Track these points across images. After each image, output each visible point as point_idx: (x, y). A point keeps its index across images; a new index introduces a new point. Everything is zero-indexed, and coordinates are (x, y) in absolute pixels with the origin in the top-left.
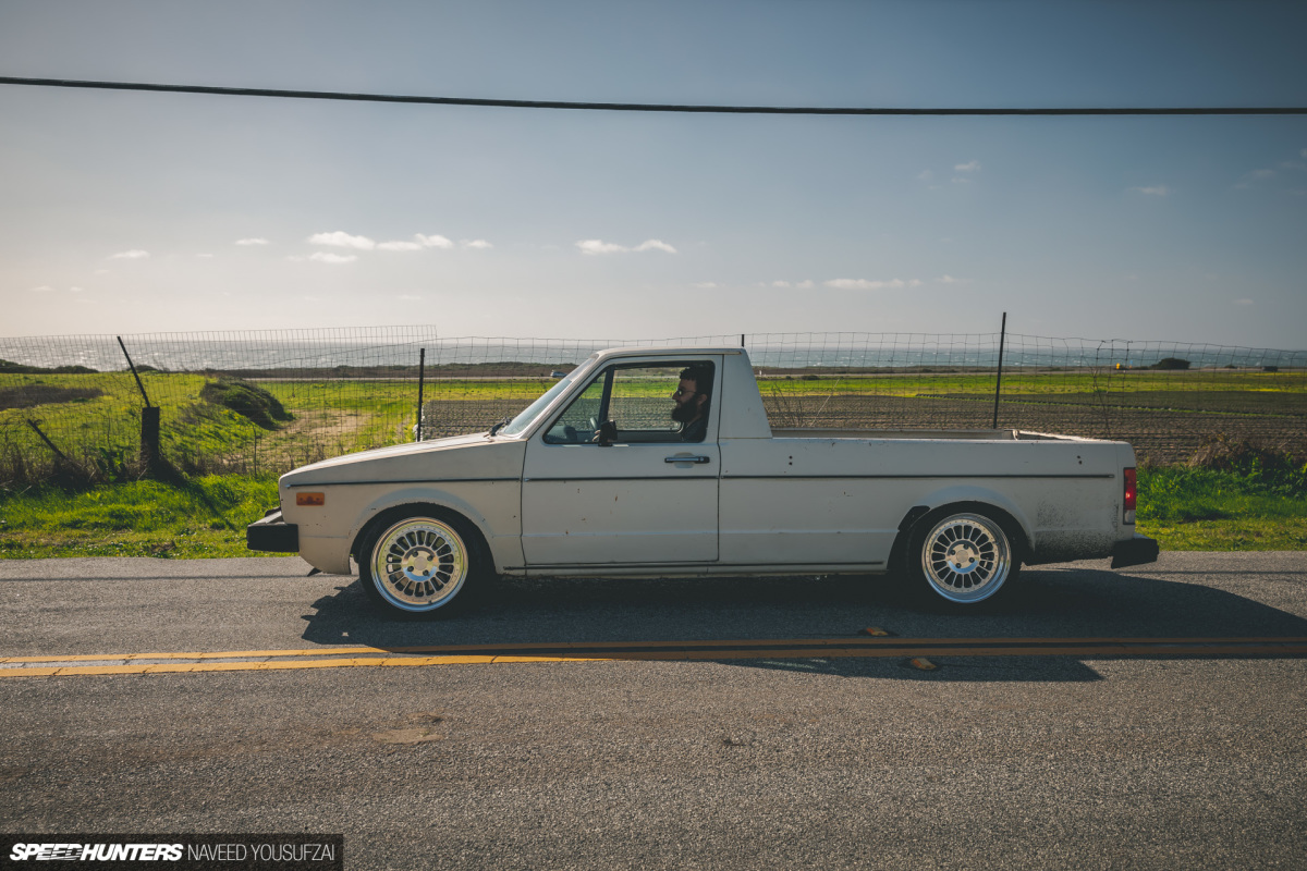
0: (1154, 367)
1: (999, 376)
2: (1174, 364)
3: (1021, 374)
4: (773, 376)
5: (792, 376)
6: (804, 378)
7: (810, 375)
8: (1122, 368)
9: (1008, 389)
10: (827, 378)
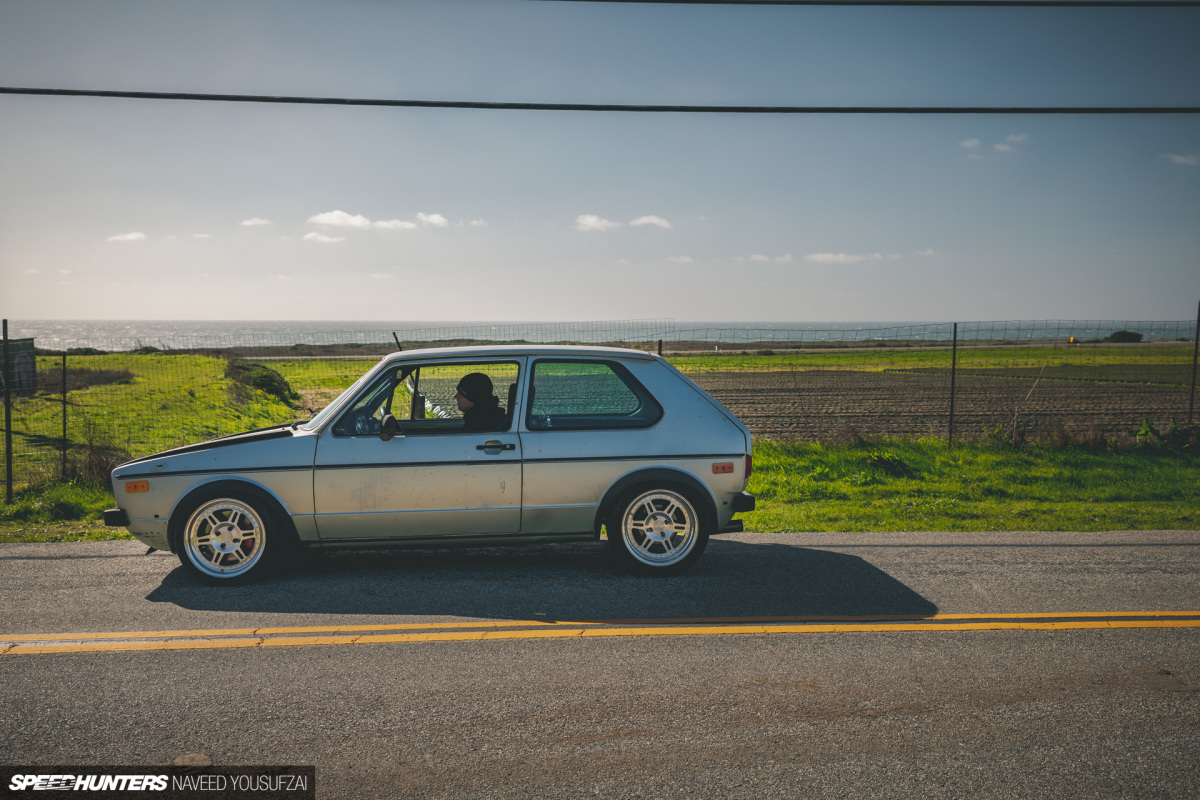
0: (1106, 340)
1: (954, 350)
2: (1126, 336)
3: (978, 346)
4: (729, 351)
5: (747, 351)
6: (760, 354)
7: (766, 350)
8: (1075, 341)
9: (963, 363)
10: (783, 354)
